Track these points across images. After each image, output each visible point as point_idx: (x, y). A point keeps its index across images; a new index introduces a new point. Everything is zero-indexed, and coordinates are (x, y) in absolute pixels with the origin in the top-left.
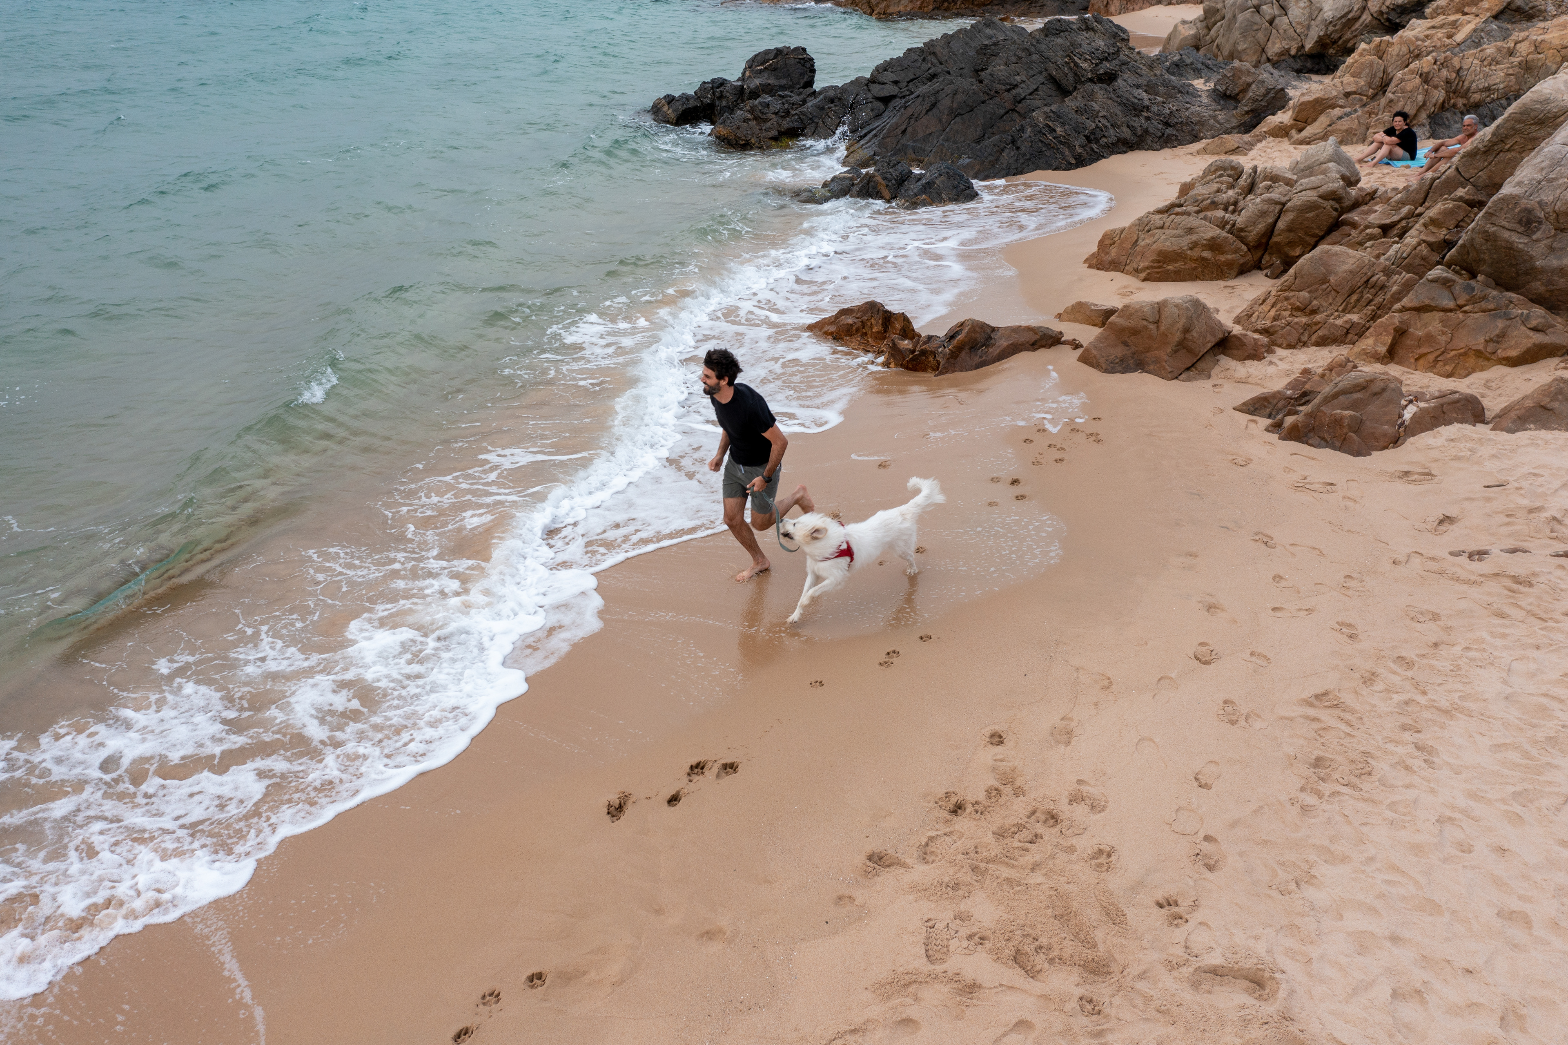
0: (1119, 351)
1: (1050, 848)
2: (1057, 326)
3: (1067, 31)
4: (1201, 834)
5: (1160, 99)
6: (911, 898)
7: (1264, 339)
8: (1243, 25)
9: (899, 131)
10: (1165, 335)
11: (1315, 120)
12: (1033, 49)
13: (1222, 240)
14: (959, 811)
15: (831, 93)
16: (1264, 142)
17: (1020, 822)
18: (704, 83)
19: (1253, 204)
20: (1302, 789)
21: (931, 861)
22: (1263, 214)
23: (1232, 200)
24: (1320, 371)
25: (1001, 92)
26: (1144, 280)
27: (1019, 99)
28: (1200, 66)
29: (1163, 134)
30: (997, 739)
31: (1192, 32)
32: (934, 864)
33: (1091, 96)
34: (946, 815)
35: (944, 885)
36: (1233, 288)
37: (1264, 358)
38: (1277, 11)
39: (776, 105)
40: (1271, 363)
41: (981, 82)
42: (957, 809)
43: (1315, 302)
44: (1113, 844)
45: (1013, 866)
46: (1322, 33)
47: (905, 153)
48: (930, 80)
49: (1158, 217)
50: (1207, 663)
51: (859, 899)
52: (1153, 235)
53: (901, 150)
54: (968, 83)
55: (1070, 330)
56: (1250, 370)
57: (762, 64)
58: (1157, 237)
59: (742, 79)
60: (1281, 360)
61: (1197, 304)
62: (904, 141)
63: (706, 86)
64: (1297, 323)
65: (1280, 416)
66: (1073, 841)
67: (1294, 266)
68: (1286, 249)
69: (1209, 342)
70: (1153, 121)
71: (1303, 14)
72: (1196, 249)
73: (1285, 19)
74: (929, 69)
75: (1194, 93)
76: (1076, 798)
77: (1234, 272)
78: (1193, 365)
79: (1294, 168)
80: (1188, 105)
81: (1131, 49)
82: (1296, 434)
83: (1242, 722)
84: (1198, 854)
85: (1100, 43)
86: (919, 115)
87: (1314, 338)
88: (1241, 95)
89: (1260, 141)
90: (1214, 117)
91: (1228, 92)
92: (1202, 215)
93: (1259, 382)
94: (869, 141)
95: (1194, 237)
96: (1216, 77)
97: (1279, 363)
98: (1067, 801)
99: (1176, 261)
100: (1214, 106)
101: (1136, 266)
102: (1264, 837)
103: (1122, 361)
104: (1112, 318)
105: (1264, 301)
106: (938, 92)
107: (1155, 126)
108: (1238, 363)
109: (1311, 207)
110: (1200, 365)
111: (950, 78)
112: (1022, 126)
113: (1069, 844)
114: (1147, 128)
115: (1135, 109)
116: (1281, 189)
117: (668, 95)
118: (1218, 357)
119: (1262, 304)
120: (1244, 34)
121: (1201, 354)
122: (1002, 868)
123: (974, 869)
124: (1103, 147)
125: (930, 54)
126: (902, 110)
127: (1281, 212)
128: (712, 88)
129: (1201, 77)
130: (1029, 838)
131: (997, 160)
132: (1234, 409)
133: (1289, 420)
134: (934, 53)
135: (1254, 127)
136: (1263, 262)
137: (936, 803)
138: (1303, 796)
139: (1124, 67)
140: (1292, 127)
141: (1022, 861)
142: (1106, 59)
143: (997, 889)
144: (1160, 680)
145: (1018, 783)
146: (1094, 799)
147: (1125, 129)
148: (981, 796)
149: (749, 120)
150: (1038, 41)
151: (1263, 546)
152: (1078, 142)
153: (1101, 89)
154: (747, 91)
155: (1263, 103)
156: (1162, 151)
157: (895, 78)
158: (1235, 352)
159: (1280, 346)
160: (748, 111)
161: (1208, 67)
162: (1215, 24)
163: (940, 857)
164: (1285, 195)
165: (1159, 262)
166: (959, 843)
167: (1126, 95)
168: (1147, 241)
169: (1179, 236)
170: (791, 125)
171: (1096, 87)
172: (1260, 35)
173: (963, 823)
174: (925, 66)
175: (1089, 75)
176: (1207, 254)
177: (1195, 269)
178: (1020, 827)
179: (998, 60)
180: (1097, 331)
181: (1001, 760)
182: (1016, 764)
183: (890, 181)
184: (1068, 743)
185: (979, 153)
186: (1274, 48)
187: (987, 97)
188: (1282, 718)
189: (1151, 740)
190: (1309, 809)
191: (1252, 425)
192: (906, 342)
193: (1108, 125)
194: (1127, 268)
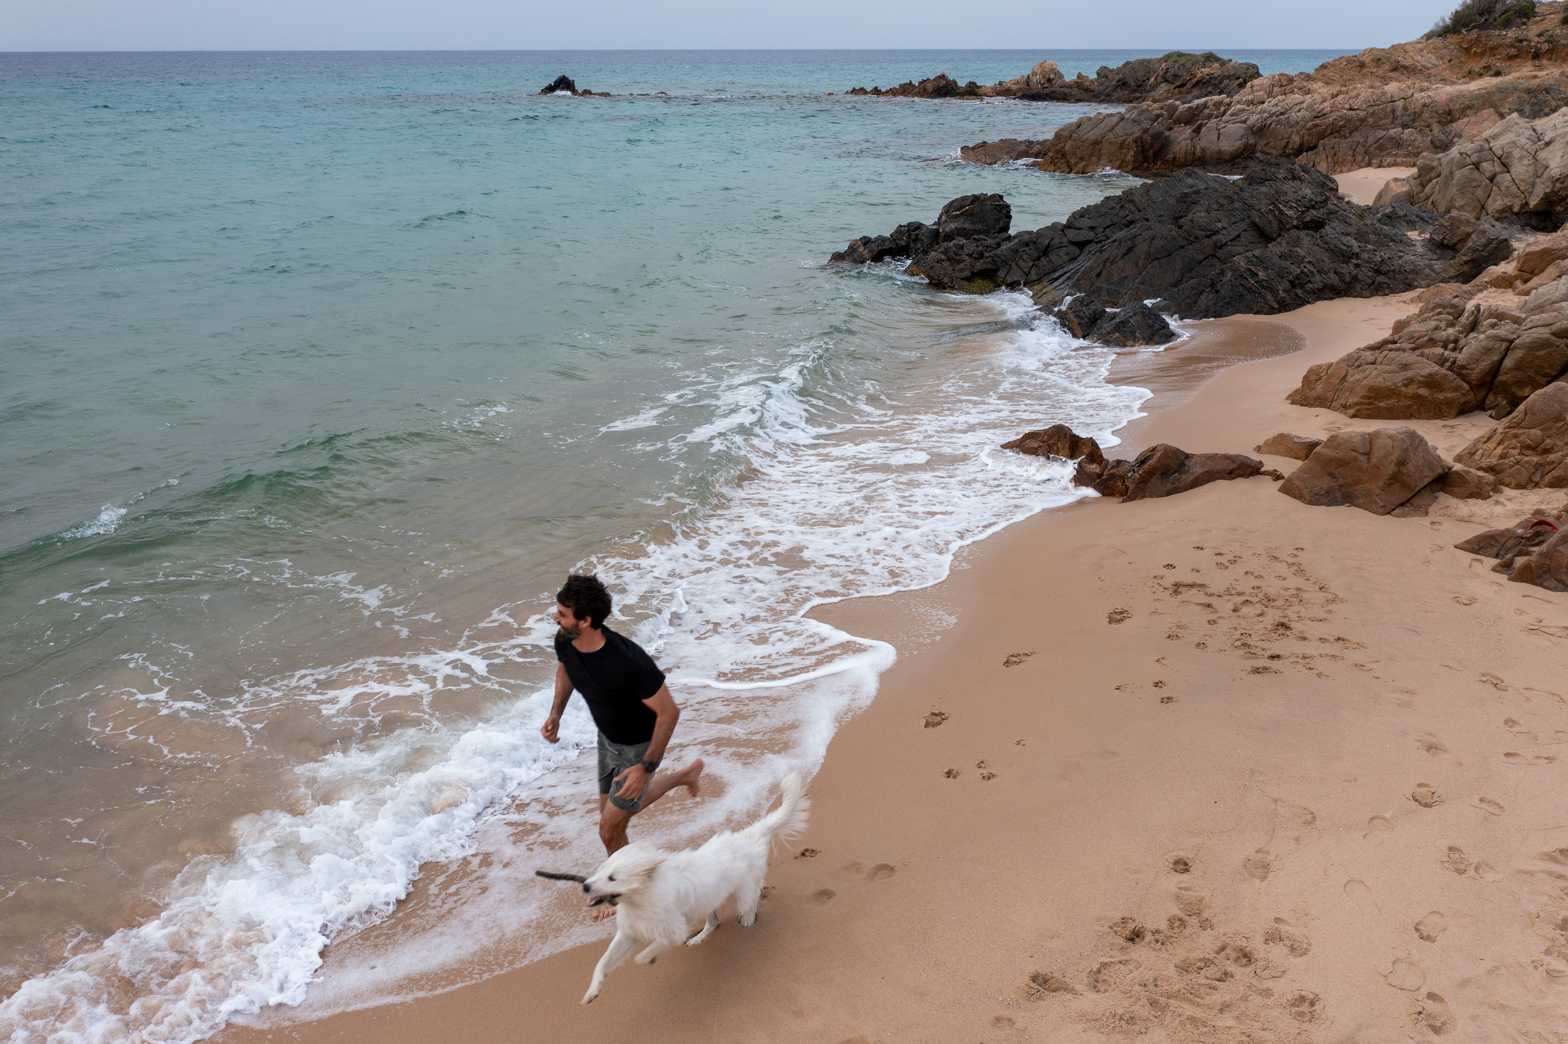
0: (1325, 483)
1: (1242, 988)
2: (1256, 457)
3: (1272, 179)
4: (1424, 991)
5: (1370, 247)
6: (1079, 1027)
7: (1490, 478)
8: (1462, 182)
9: (1094, 274)
10: (1376, 467)
11: (1542, 271)
12: (1235, 197)
13: (1441, 378)
14: (1137, 940)
15: (1026, 237)
16: (1485, 292)
17: (1207, 956)
18: (901, 226)
19: (1474, 343)
20: (1548, 952)
21: (1103, 989)
22: (1488, 351)
23: (1452, 338)
24: (1555, 512)
25: (1201, 238)
26: (1353, 416)
27: (1219, 245)
28: (1414, 218)
29: (1374, 282)
30: (1182, 867)
31: (1405, 189)
32: (1107, 994)
33: (1297, 242)
34: (1122, 942)
35: (1117, 1017)
36: (1452, 427)
37: (1490, 497)
38: (1498, 168)
39: (970, 247)
40: (1497, 502)
41: (1180, 227)
42: (1135, 936)
43: (1548, 441)
44: (1317, 991)
45: (1198, 1005)
46: (1548, 190)
47: (1099, 295)
48: (1127, 226)
49: (1368, 353)
50: (1426, 805)
51: (1020, 1023)
52: (1364, 371)
53: (1097, 292)
54: (1168, 230)
55: (1270, 462)
56: (1473, 509)
57: (958, 210)
58: (1367, 372)
59: (938, 223)
60: (1509, 500)
61: (1413, 435)
62: (1098, 283)
63: (902, 229)
64: (1527, 462)
65: (1509, 556)
66: (1270, 984)
67: (1524, 403)
68: (1514, 389)
69: (1426, 477)
70: (1363, 268)
71: (1527, 171)
72: (1411, 386)
73: (1507, 176)
74: (1127, 216)
75: (1410, 243)
76: (1271, 938)
77: (1454, 412)
78: (1408, 501)
79: (1521, 308)
80: (1402, 254)
81: (1341, 198)
82: (1528, 576)
83: (1471, 872)
84: (1420, 1013)
85: (1307, 191)
86: (1115, 259)
87: (1547, 478)
88: (1459, 245)
89: (1481, 291)
90: (1430, 267)
91: (1445, 242)
92: (1418, 352)
93: (1484, 521)
94: (1062, 283)
95: (1410, 374)
96: (1430, 229)
97: (1506, 503)
98: (1262, 939)
99: (1388, 397)
100: (1430, 255)
101: (1343, 402)
102: (1501, 1002)
103: (1328, 493)
104: (1318, 448)
105: (1489, 439)
106: (1135, 237)
107: (1365, 273)
108: (1460, 501)
109: (1542, 344)
110: (1417, 501)
111: (1148, 223)
112: (1222, 270)
113: (1264, 987)
114: (1356, 275)
115: (1344, 256)
116: (1508, 327)
117: (865, 237)
118: (1437, 494)
119: (1486, 442)
120: (1462, 191)
121: (1417, 489)
122: (1185, 1005)
123: (1153, 1003)
124: (1308, 292)
125: (1128, 202)
126: (1098, 254)
127: (1508, 349)
128: (908, 231)
129: (1415, 230)
130: (1218, 975)
131: (1195, 302)
132: (1456, 547)
133: (1520, 561)
134: (1132, 201)
135: (1475, 277)
136: (1487, 402)
137: (1111, 927)
138: (1547, 959)
139: (1332, 216)
140: (1516, 277)
141: (1208, 1000)
142: (1313, 207)
143: (1179, 1028)
144: (1372, 819)
145: (1206, 914)
146: (1294, 940)
147: (1332, 275)
148: (1163, 925)
149: (943, 260)
150: (1241, 189)
151: (1492, 689)
152: (1281, 287)
153: (1307, 235)
154: (943, 235)
155: (1484, 254)
156: (1372, 299)
157: (1092, 224)
158: (1456, 489)
159: (1507, 486)
160: (942, 252)
161: (1422, 219)
162: (1430, 181)
163: (1113, 986)
164: (1513, 333)
165: (1370, 398)
166: (1135, 973)
167: (1334, 242)
168: (1357, 377)
169: (1393, 372)
170: (984, 266)
171: (1302, 234)
172: (1480, 192)
173: (1140, 952)
174: (1122, 213)
175: (1295, 223)
176: (1423, 391)
177: (1409, 406)
178: (1208, 962)
179: (1199, 208)
180: (1298, 464)
181: (1186, 889)
182: (1203, 894)
183: (1082, 319)
184: (1264, 878)
185: (1176, 296)
186: (1496, 204)
187: (1186, 242)
188: (1520, 872)
189: (1362, 882)
190: (1557, 974)
191: (1476, 565)
192: (1094, 466)
193: (1315, 271)
194: (1334, 404)
